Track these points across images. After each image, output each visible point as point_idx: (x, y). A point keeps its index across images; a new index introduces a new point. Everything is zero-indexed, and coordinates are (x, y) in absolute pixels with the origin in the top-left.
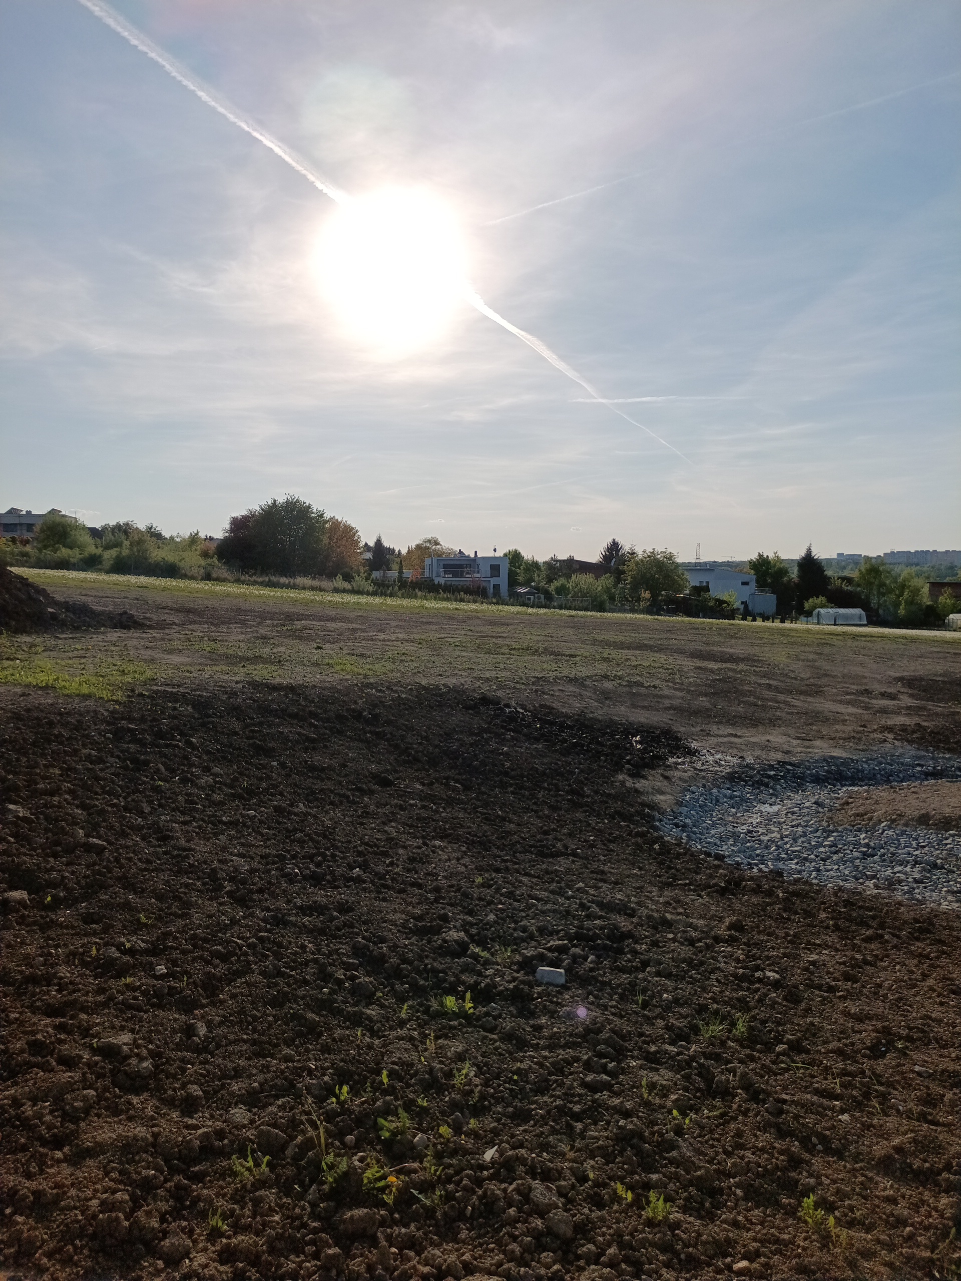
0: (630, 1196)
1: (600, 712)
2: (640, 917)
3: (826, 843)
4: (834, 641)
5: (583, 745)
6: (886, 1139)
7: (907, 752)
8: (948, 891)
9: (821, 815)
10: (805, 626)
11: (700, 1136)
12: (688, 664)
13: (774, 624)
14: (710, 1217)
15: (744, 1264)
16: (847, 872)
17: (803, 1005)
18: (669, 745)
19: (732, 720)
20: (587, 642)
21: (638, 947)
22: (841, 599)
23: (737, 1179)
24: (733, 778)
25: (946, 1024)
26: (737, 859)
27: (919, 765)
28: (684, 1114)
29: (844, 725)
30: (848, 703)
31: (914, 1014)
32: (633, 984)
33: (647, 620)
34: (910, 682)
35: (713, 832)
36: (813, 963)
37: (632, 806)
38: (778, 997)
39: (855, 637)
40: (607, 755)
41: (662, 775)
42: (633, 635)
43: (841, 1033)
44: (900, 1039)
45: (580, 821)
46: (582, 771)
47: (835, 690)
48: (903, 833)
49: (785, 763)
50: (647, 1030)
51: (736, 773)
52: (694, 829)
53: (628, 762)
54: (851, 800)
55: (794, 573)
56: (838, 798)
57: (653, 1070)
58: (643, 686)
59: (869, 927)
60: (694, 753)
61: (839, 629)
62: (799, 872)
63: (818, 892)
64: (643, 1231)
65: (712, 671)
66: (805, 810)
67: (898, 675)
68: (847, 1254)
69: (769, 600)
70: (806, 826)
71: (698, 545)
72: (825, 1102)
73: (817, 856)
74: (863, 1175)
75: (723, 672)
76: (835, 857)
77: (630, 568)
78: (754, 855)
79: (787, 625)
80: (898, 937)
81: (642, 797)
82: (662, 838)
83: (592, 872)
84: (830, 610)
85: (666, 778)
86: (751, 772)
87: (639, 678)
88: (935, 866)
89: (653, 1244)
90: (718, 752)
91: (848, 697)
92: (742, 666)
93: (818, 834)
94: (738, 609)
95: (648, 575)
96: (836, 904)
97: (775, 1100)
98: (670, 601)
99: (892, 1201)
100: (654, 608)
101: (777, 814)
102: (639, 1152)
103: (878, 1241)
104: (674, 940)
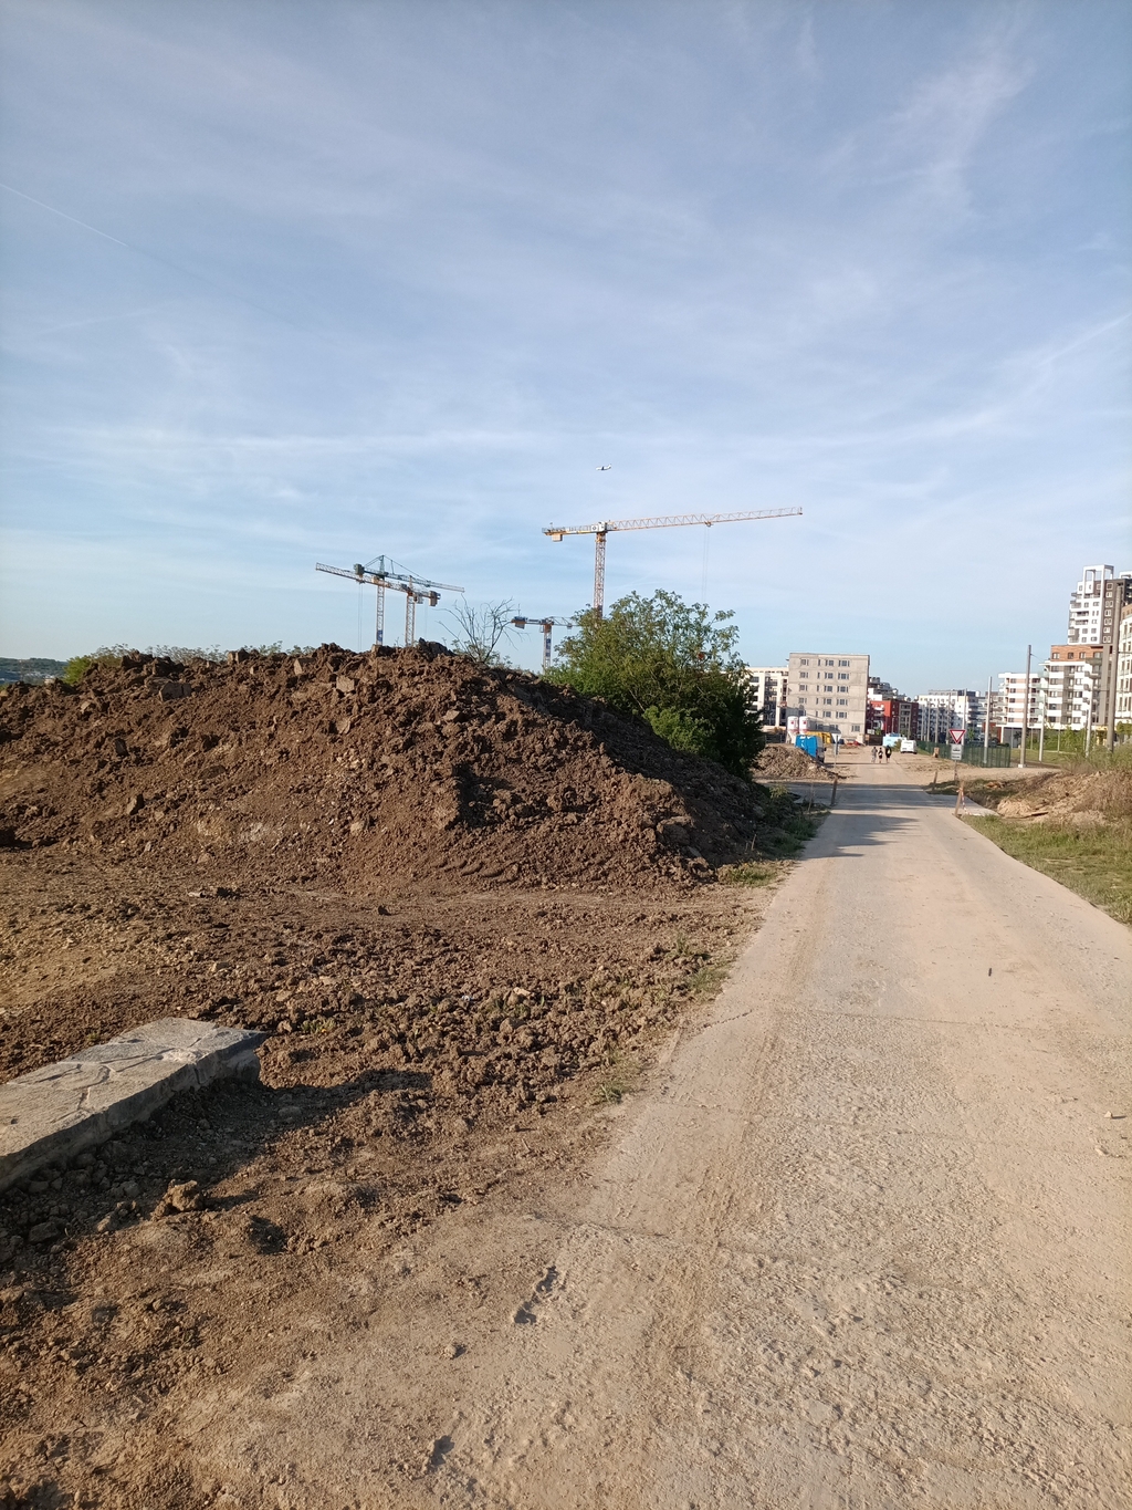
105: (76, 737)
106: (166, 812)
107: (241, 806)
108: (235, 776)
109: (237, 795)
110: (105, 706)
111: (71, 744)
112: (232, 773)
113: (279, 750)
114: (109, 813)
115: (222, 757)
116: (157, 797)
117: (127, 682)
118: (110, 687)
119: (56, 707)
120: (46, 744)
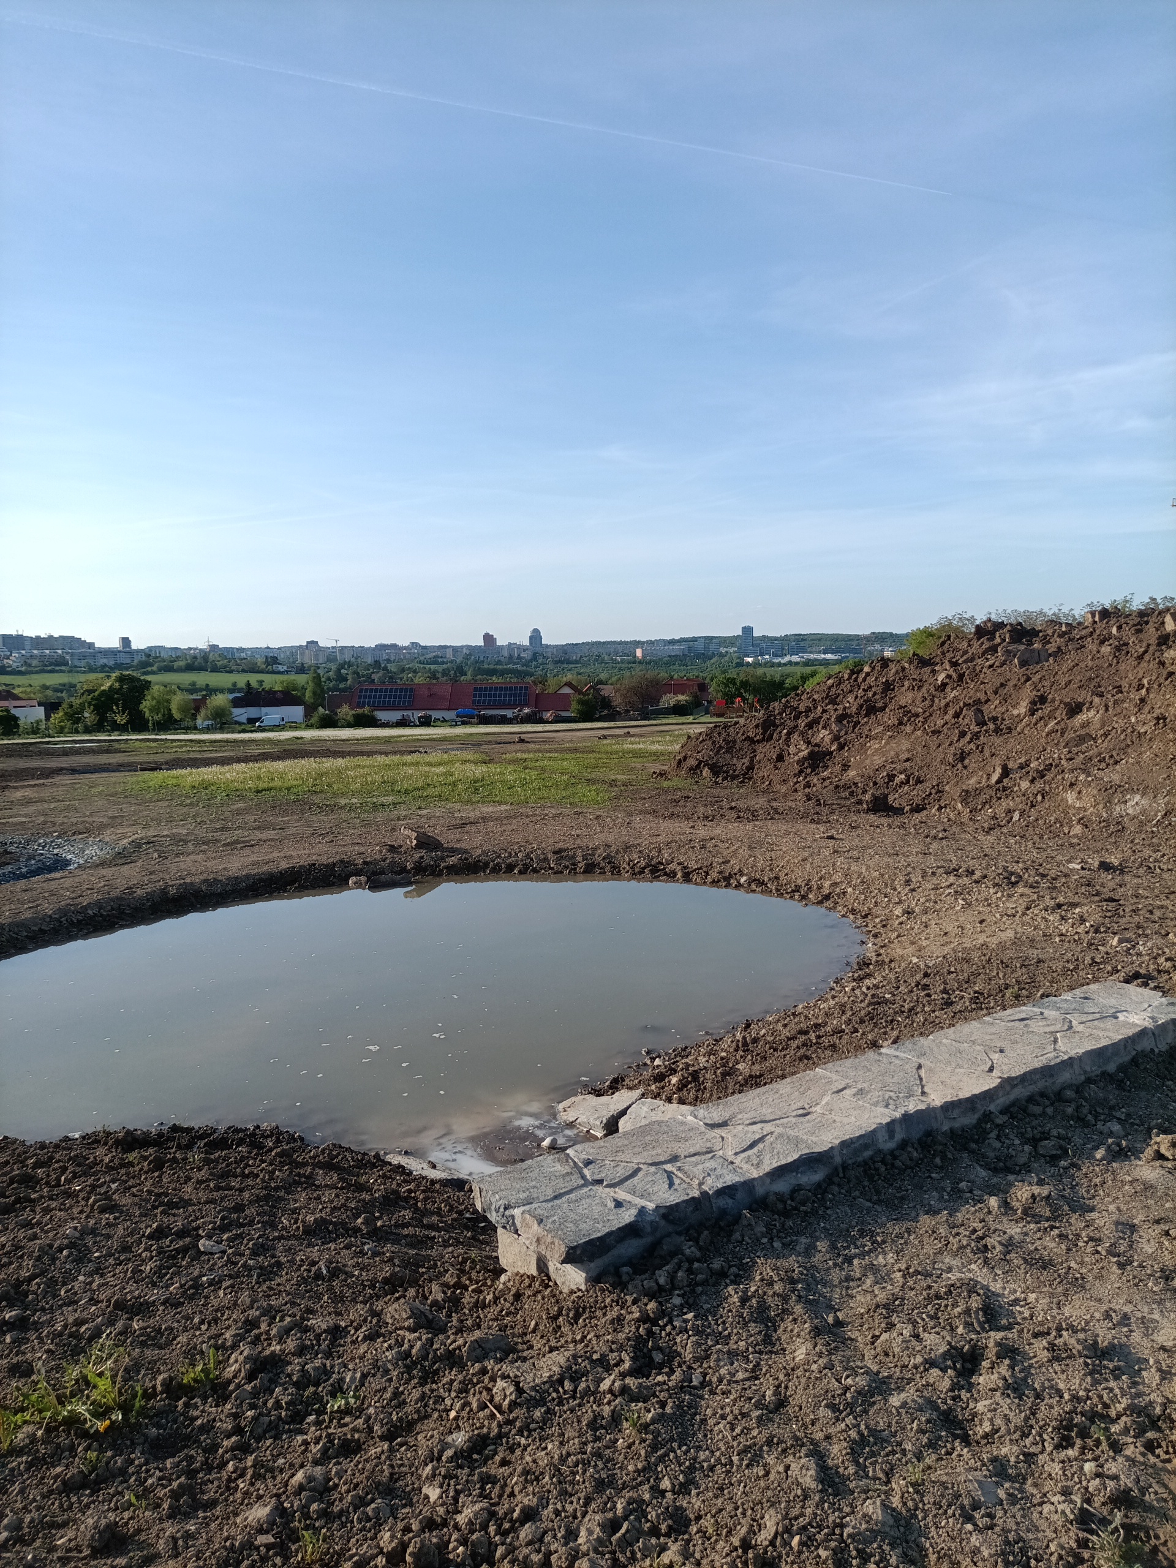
105: (935, 708)
106: (1032, 781)
107: (1113, 776)
108: (1104, 745)
109: (1108, 765)
110: (961, 676)
111: (931, 715)
112: (1100, 741)
113: (1155, 715)
114: (972, 781)
115: (1087, 724)
116: (1021, 767)
117: (981, 651)
118: (965, 657)
119: (914, 680)
120: (907, 715)
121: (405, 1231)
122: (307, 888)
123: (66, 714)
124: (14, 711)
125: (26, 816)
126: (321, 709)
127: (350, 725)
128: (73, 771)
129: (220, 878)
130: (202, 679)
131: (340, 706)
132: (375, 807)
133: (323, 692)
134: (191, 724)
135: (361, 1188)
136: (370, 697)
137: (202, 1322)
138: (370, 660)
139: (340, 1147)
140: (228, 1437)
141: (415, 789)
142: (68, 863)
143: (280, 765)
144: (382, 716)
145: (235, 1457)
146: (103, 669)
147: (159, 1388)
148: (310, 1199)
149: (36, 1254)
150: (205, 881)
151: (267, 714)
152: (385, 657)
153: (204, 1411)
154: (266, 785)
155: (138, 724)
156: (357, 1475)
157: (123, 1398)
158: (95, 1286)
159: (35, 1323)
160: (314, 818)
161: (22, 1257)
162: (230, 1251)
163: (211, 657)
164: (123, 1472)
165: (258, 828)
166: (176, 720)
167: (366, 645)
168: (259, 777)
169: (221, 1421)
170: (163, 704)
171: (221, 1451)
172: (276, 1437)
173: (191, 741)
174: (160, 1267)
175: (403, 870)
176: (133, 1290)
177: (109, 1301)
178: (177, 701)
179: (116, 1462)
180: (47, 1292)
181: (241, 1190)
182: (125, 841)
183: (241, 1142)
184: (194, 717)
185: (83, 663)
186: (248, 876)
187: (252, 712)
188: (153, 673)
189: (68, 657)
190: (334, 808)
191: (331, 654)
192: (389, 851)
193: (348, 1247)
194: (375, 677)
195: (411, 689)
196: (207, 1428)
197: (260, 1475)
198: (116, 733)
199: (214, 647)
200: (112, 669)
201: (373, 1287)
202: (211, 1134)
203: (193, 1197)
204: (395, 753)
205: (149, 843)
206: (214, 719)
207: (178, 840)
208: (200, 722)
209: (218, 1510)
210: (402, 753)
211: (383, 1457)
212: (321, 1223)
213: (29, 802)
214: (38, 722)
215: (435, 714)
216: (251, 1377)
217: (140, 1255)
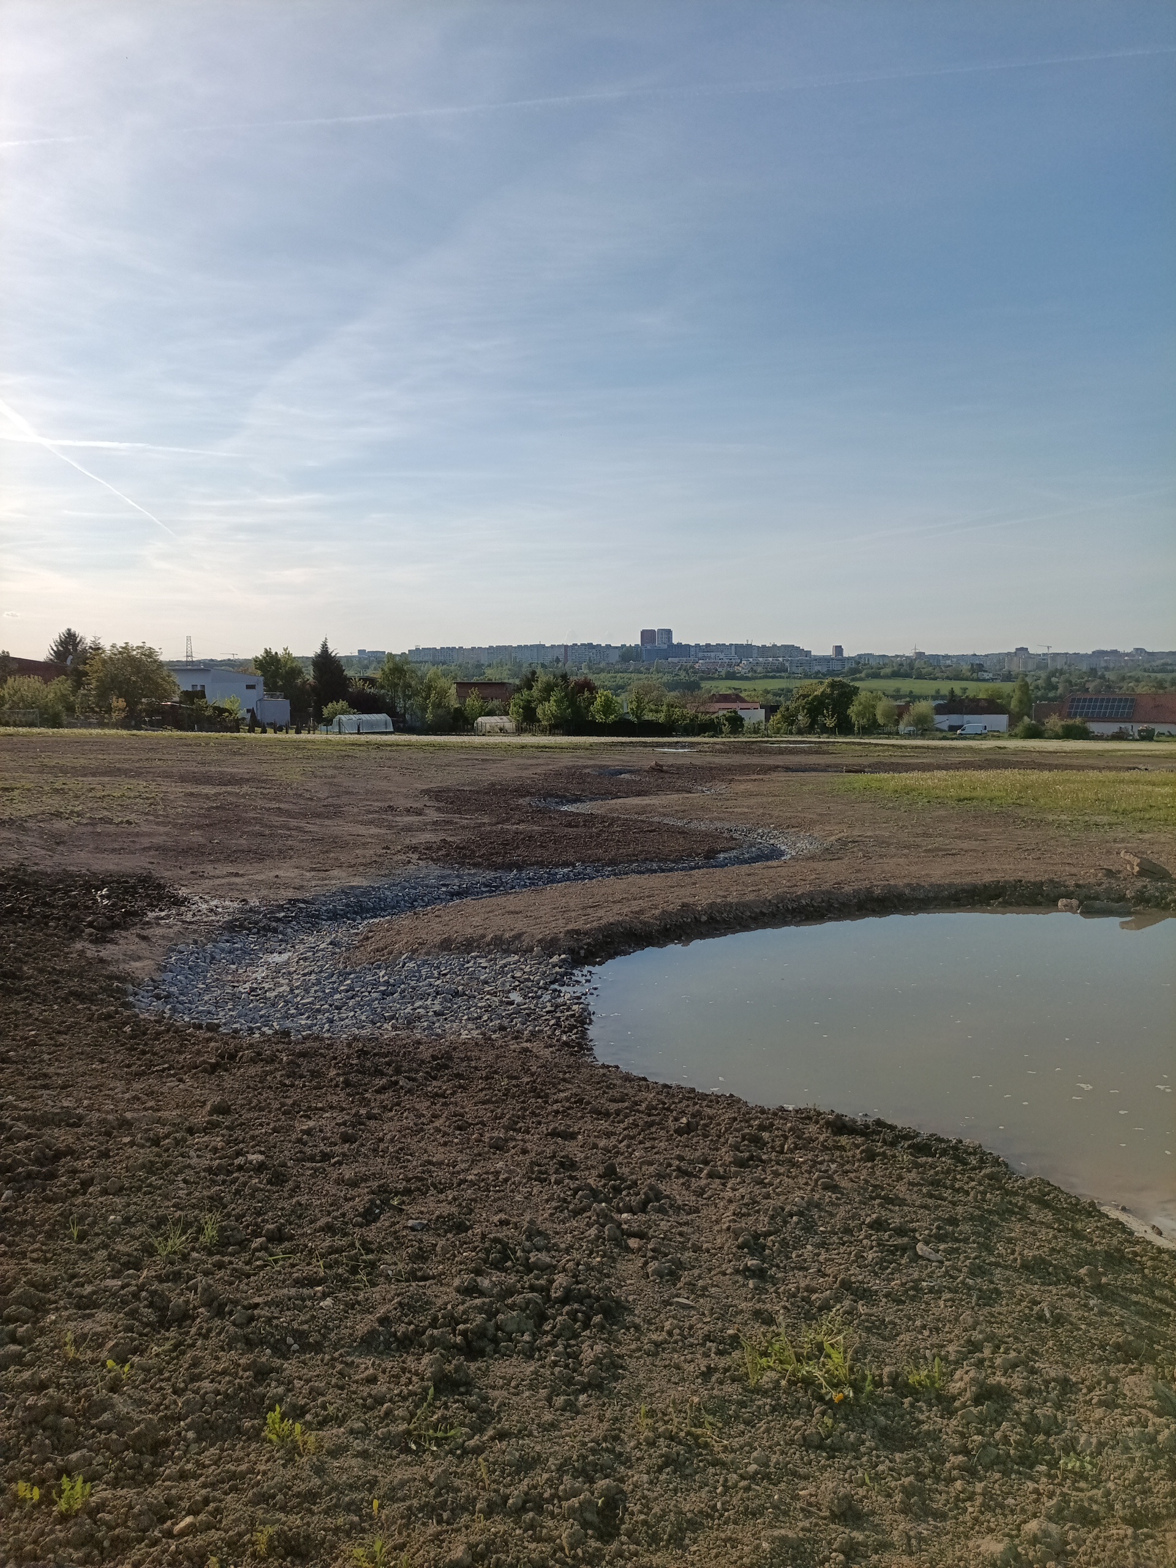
0: (36, 1493)
1: (46, 862)
2: (88, 1125)
3: (342, 988)
4: (358, 752)
5: (22, 910)
6: (371, 1313)
7: (432, 872)
8: (469, 1019)
9: (337, 956)
10: (324, 737)
11: (144, 1382)
12: (176, 790)
13: (288, 736)
14: (150, 1479)
15: (189, 1519)
16: (363, 1018)
17: (291, 1184)
18: (148, 896)
19: (232, 856)
20: (32, 769)
21: (78, 1164)
22: (364, 703)
23: (189, 1420)
24: (233, 927)
25: (448, 1165)
26: (235, 1026)
27: (443, 885)
28: (122, 1361)
29: (365, 849)
30: (371, 822)
31: (415, 1163)
32: (65, 1215)
33: (122, 737)
34: (437, 794)
35: (206, 998)
36: (308, 1132)
37: (94, 981)
38: (260, 1182)
39: (379, 746)
40: (59, 919)
41: (139, 936)
42: (100, 756)
43: (331, 1205)
44: (397, 1194)
45: (16, 1013)
46: (20, 944)
47: (356, 810)
48: (425, 962)
49: (298, 900)
50: (83, 1268)
51: (237, 920)
52: (182, 998)
53: (90, 925)
54: (370, 934)
55: (309, 675)
56: (357, 934)
57: (86, 1317)
58: (111, 823)
59: (382, 1074)
60: (183, 902)
61: (363, 738)
62: (310, 1027)
63: (329, 1047)
64: (52, 1531)
65: (207, 797)
66: (320, 954)
67: (425, 787)
68: (315, 1460)
69: (281, 707)
70: (320, 972)
71: (189, 639)
72: (305, 1291)
73: (331, 1005)
74: (342, 1362)
75: (221, 797)
76: (351, 1003)
77: (95, 668)
78: (257, 1017)
79: (304, 736)
80: (414, 1080)
81: (111, 968)
82: (137, 1016)
83: (29, 1078)
84: (352, 716)
85: (144, 938)
86: (255, 918)
87: (106, 813)
88: (456, 994)
89: (67, 1543)
90: (213, 897)
91: (371, 816)
92: (246, 789)
93: (333, 979)
94: (244, 719)
95: (122, 678)
96: (348, 1057)
97: (244, 1307)
98: (152, 711)
99: (372, 1380)
100: (132, 720)
101: (287, 963)
102: (55, 1429)
103: (352, 1431)
104: (132, 1144)
121: (1134, 1298)
122: (1011, 904)
123: (783, 716)
124: (740, 713)
125: (748, 807)
126: (1026, 719)
127: (1057, 737)
128: (788, 769)
129: (923, 884)
130: (906, 685)
131: (1047, 716)
132: (1087, 826)
133: (1030, 700)
134: (894, 729)
135: (1078, 1235)
136: (1083, 707)
137: (924, 1327)
138: (1084, 667)
139: (1049, 1184)
140: (955, 1454)
141: (1135, 810)
142: (782, 853)
143: (982, 775)
144: (1094, 727)
145: (963, 1478)
146: (817, 675)
147: (885, 1380)
148: (1026, 1232)
149: (770, 1213)
150: (909, 885)
151: (968, 722)
152: (1103, 664)
153: (930, 1419)
154: (968, 795)
155: (844, 727)
156: (1098, 1550)
157: (853, 1377)
158: (822, 1258)
159: (772, 1277)
160: (1019, 832)
161: (758, 1211)
162: (947, 1263)
163: (917, 664)
164: (855, 1448)
165: (959, 837)
166: (879, 725)
167: (1082, 651)
168: (961, 786)
169: (947, 1434)
170: (868, 709)
171: (948, 1465)
172: (1005, 1473)
173: (893, 746)
174: (883, 1260)
175: (1122, 898)
176: (857, 1275)
177: (835, 1277)
178: (882, 707)
179: (849, 1437)
180: (781, 1252)
181: (954, 1204)
182: (833, 838)
183: (944, 1153)
184: (897, 722)
185: (800, 670)
186: (950, 885)
187: (954, 719)
188: (861, 679)
189: (787, 664)
190: (1040, 824)
191: (1042, 661)
192: (1105, 875)
193: (1071, 1295)
194: (1091, 686)
195: (1132, 700)
196: (934, 1436)
197: (990, 1507)
198: (825, 735)
199: (920, 655)
200: (825, 675)
201: (1103, 1347)
202: (913, 1138)
203: (907, 1197)
204: (1110, 769)
205: (854, 842)
206: (916, 725)
207: (882, 842)
208: (902, 728)
209: (949, 1524)
210: (1118, 769)
211: (1127, 1542)
212: (1041, 1261)
213: (751, 795)
214: (759, 723)
215: (1159, 728)
216: (978, 1400)
217: (861, 1241)
